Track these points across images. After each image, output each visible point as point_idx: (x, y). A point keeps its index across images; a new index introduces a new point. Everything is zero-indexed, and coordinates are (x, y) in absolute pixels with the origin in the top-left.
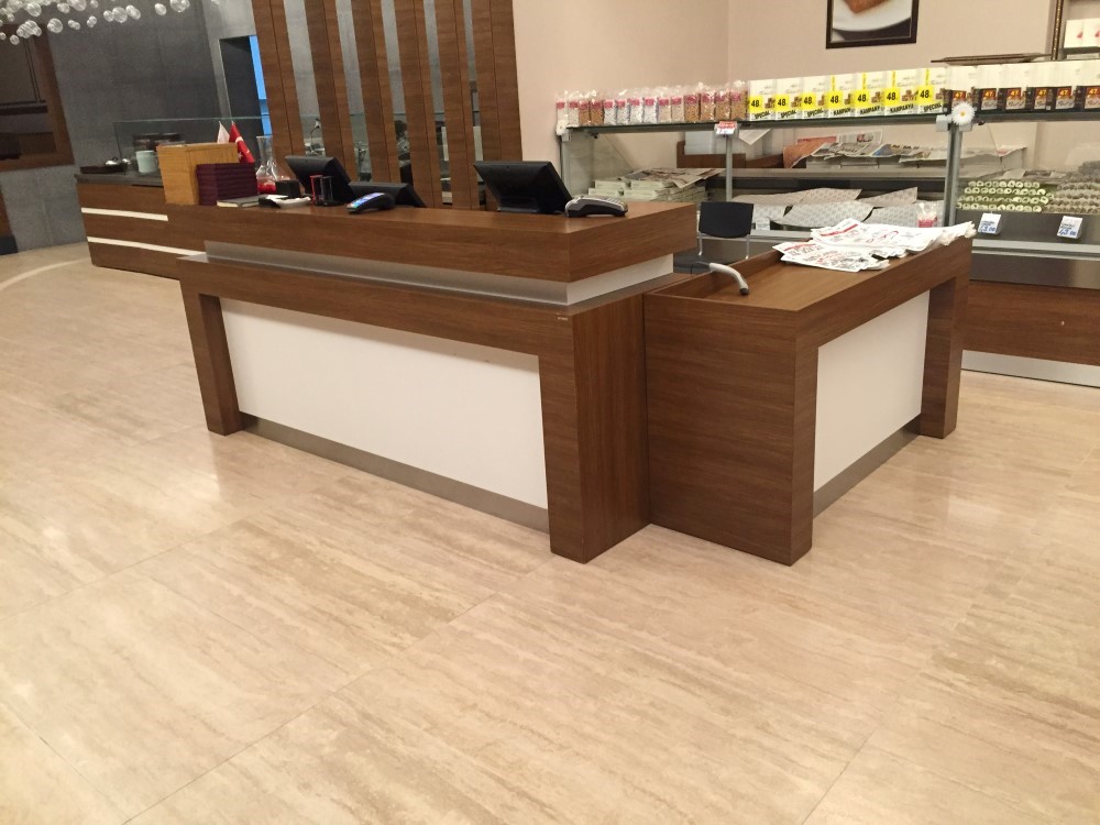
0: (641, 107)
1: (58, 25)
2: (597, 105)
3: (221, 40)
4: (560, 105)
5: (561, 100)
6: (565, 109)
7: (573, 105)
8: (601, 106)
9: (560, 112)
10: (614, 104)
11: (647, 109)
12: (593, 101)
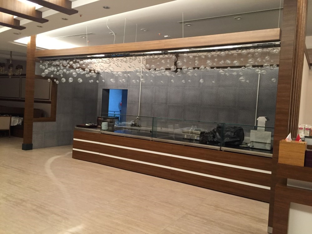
3: (103, 89)
5: (301, 127)
7: (307, 129)
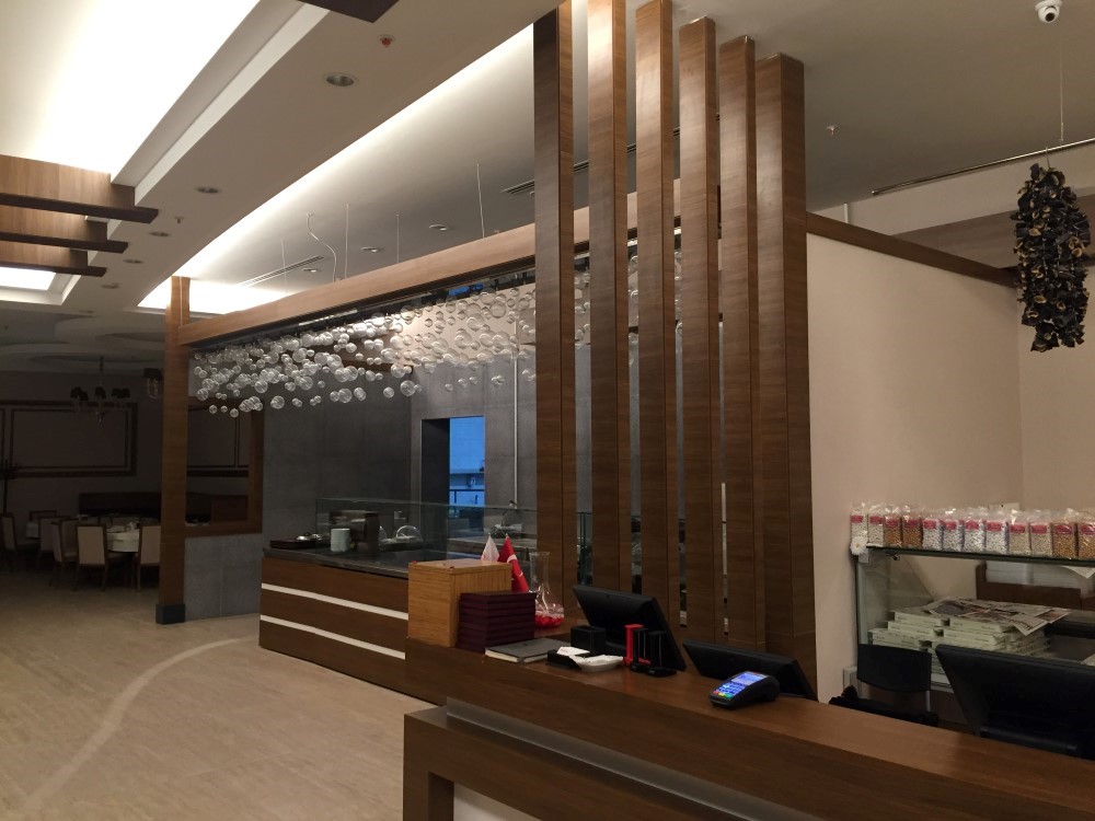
0: (981, 532)
1: (280, 402)
2: (912, 523)
3: (425, 421)
4: (857, 519)
5: (856, 513)
6: (864, 524)
7: (875, 520)
8: (920, 526)
9: (856, 527)
10: (938, 524)
11: (990, 535)
12: (907, 518)
